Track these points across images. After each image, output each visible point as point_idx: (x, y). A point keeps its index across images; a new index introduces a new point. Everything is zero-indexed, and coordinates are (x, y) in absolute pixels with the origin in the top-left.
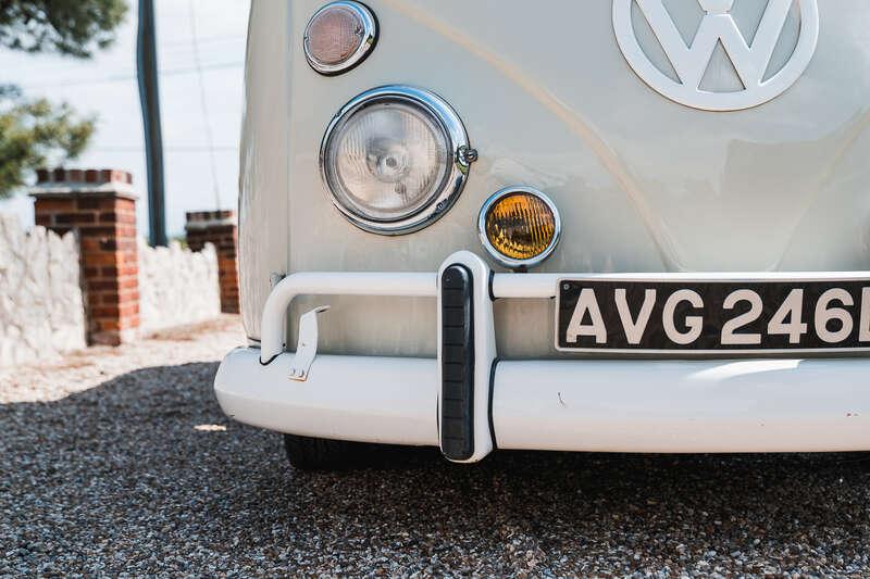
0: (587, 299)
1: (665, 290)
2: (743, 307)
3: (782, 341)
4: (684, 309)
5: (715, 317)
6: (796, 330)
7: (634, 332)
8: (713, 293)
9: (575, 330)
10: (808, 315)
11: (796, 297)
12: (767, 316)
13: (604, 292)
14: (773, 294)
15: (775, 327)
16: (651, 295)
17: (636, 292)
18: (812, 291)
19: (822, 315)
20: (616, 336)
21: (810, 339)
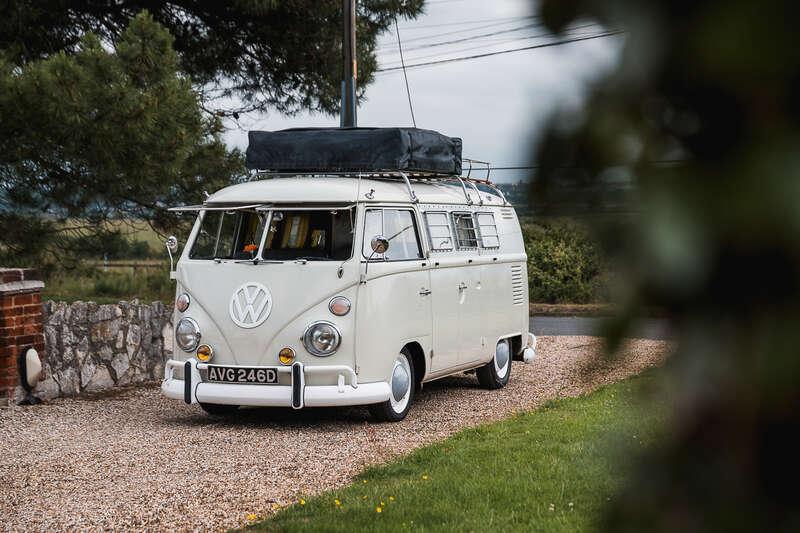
0: (213, 370)
1: (227, 369)
2: (242, 373)
3: (251, 381)
4: (231, 373)
5: (237, 376)
6: (254, 379)
7: (222, 378)
8: (236, 370)
9: (212, 377)
10: (256, 375)
11: (253, 371)
12: (247, 375)
13: (216, 368)
14: (248, 370)
15: (249, 378)
16: (224, 370)
17: (221, 368)
18: (256, 370)
19: (259, 376)
20: (219, 379)
21: (257, 381)
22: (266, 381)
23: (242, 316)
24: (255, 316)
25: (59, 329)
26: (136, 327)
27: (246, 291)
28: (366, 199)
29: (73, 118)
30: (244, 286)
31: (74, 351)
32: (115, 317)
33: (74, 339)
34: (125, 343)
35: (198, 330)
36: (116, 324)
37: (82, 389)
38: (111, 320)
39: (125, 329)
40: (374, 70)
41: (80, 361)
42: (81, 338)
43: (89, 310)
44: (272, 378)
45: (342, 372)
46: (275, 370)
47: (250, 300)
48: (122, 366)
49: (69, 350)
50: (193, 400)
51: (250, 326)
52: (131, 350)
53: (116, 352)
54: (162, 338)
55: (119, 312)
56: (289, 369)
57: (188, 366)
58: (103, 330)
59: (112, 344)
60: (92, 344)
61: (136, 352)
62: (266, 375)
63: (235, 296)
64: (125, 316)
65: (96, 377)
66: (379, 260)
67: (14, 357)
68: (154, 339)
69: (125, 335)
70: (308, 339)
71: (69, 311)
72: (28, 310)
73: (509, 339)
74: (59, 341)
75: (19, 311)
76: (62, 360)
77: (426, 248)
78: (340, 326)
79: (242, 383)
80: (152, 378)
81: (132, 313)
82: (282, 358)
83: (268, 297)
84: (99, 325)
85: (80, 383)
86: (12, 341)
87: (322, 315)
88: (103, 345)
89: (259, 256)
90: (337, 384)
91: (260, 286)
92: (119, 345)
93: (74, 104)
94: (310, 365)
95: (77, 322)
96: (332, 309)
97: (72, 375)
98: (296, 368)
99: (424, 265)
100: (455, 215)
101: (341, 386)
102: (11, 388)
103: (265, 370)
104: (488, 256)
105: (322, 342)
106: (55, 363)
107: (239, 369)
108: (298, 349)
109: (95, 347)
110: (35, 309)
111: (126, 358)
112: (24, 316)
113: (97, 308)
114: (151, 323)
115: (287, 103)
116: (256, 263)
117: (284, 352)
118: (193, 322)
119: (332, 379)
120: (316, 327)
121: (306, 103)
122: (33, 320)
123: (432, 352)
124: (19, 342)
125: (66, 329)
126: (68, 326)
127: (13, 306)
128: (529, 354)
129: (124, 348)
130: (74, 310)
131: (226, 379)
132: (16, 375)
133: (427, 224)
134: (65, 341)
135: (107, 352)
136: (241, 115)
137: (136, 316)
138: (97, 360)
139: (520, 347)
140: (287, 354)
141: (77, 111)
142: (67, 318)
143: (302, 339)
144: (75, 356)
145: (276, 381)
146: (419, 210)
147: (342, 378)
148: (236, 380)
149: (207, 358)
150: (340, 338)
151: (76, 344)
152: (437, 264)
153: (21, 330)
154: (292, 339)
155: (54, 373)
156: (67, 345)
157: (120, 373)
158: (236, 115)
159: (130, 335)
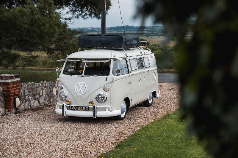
0: (70, 107)
1: (74, 106)
2: (79, 108)
3: (81, 110)
4: (75, 108)
5: (77, 108)
7: (73, 109)
8: (77, 107)
9: (70, 109)
10: (83, 108)
11: (82, 107)
13: (71, 106)
14: (80, 107)
15: (81, 109)
17: (73, 106)
18: (83, 107)
19: (84, 109)
20: (72, 109)
21: (83, 110)
22: (86, 110)
23: (79, 91)
24: (82, 92)
25: (24, 91)
26: (46, 89)
27: (79, 84)
28: (114, 58)
29: (25, 26)
30: (79, 83)
31: (28, 97)
32: (39, 86)
33: (28, 93)
34: (42, 93)
35: (66, 95)
36: (40, 88)
37: (31, 107)
38: (39, 87)
39: (42, 89)
40: (110, 5)
41: (30, 100)
42: (30, 93)
43: (32, 85)
44: (87, 109)
45: (108, 108)
46: (88, 107)
47: (81, 87)
48: (42, 100)
49: (27, 96)
50: (65, 115)
51: (81, 94)
52: (44, 95)
53: (40, 96)
54: (53, 91)
55: (41, 85)
56: (92, 107)
57: (63, 106)
58: (36, 90)
59: (39, 94)
60: (33, 94)
61: (46, 96)
62: (85, 108)
63: (76, 86)
64: (42, 86)
65: (35, 104)
66: (117, 75)
67: (12, 100)
68: (50, 92)
69: (42, 91)
70: (97, 98)
71: (27, 85)
72: (16, 87)
73: (152, 92)
74: (24, 94)
75: (13, 87)
76: (25, 100)
77: (130, 70)
78: (106, 94)
79: (79, 110)
80: (50, 103)
81: (44, 85)
82: (90, 104)
83: (86, 86)
84: (35, 89)
85: (30, 106)
86: (12, 96)
87: (101, 91)
88: (36, 94)
89: (83, 74)
90: (106, 111)
91: (83, 83)
92: (41, 94)
93: (25, 22)
94: (98, 106)
95: (29, 88)
96: (104, 90)
97: (28, 104)
98: (94, 107)
99: (130, 75)
100: (138, 59)
101: (107, 111)
102: (12, 109)
103: (85, 107)
104: (147, 70)
105: (101, 99)
106: (23, 101)
107: (78, 107)
108: (94, 101)
109: (34, 95)
110: (18, 86)
111: (43, 98)
112: (15, 88)
113: (35, 84)
114: (50, 87)
115: (85, 15)
116: (82, 76)
117: (91, 102)
118: (65, 93)
119: (104, 109)
120: (99, 95)
121: (90, 15)
122: (17, 89)
123: (132, 99)
124: (14, 96)
125: (26, 91)
126: (27, 90)
127: (12, 86)
128: (158, 96)
129: (42, 95)
130: (28, 85)
131: (74, 109)
132: (13, 106)
133: (130, 63)
134: (26, 94)
135: (38, 96)
136: (71, 20)
137: (45, 86)
138: (35, 99)
139: (155, 94)
140: (91, 103)
141: (26, 23)
142: (26, 87)
143: (95, 98)
144: (29, 98)
145: (88, 110)
146: (128, 59)
147: (107, 109)
148: (77, 110)
149: (69, 103)
150: (106, 97)
151: (29, 95)
152: (133, 74)
153: (14, 93)
154: (93, 98)
155: (23, 103)
156: (27, 95)
157: (41, 102)
158: (70, 19)
159: (44, 91)
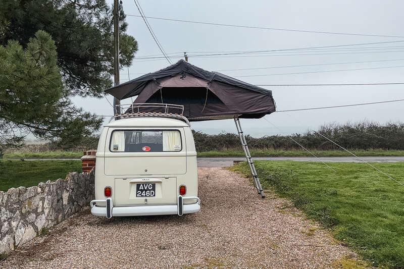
26: (49, 197)
31: (10, 224)
32: (37, 194)
33: (9, 215)
34: (43, 208)
36: (37, 198)
37: (15, 247)
38: (35, 196)
39: (43, 199)
41: (14, 229)
42: (15, 213)
43: (20, 194)
48: (41, 223)
49: (6, 224)
52: (46, 211)
53: (38, 215)
54: (62, 199)
55: (39, 190)
58: (30, 204)
59: (35, 211)
60: (22, 214)
61: (49, 212)
64: (43, 191)
65: (25, 234)
68: (58, 201)
69: (43, 204)
71: (6, 198)
80: (58, 223)
81: (47, 189)
84: (27, 201)
85: (15, 243)
88: (29, 213)
92: (40, 210)
95: (11, 203)
97: (8, 240)
109: (24, 216)
111: (44, 217)
113: (26, 191)
114: (57, 192)
126: (5, 207)
129: (43, 211)
130: (9, 195)
134: (3, 218)
135: (32, 216)
137: (49, 190)
138: (26, 223)
144: (10, 226)
151: (11, 218)
156: (5, 221)
157: (40, 227)
159: (46, 202)
